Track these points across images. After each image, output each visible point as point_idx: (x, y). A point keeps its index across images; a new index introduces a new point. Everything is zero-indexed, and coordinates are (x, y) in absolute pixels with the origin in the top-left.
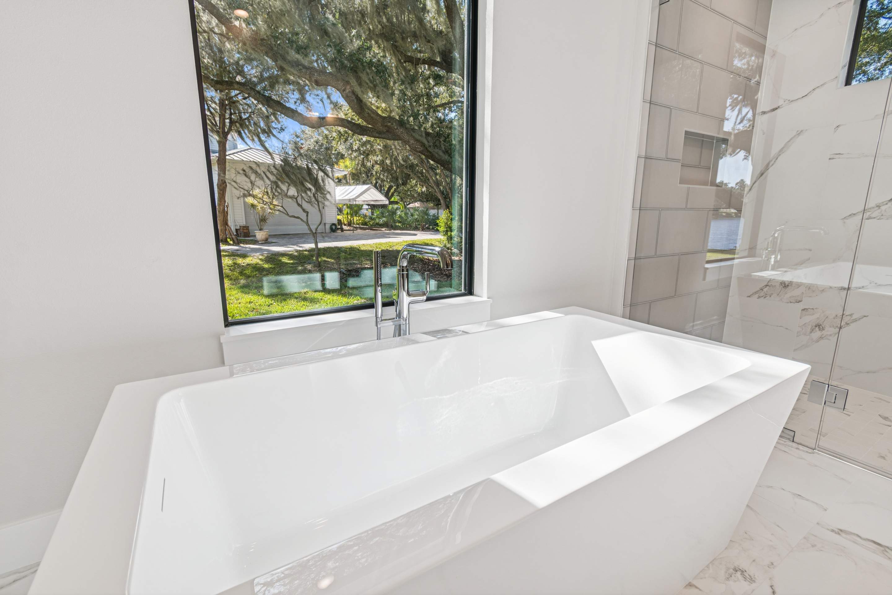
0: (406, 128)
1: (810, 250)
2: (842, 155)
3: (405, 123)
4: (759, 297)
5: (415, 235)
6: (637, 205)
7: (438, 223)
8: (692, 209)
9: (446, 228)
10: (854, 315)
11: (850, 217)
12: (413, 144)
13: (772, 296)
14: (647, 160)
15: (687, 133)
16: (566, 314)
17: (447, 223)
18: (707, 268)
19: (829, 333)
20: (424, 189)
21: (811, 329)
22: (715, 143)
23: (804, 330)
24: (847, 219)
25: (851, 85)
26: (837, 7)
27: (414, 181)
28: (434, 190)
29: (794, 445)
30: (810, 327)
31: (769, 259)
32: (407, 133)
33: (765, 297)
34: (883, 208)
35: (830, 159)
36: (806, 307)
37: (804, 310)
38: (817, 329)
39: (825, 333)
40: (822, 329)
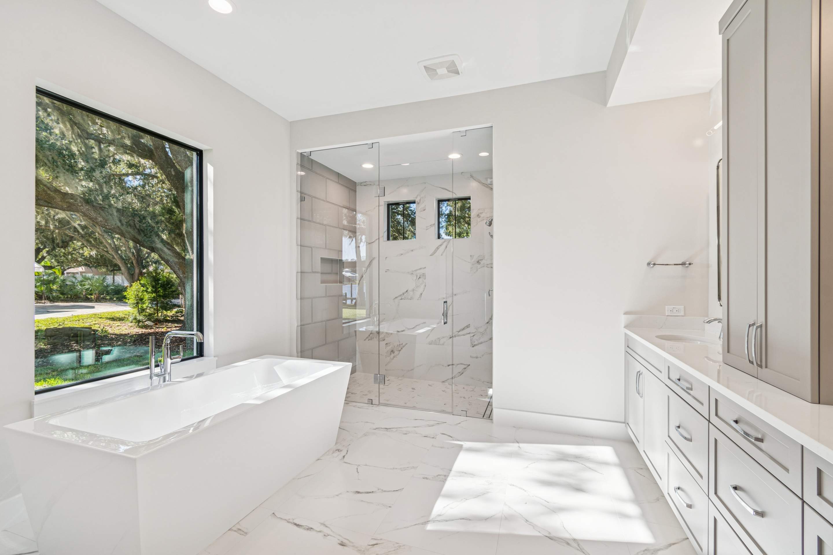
0: (93, 206)
1: (384, 314)
2: (389, 271)
3: (93, 201)
4: (369, 340)
5: (93, 307)
6: (299, 297)
7: (125, 295)
8: (329, 296)
9: (137, 300)
10: (404, 343)
11: (396, 298)
12: (101, 221)
13: (374, 339)
14: (302, 273)
15: (321, 258)
16: (263, 358)
17: (137, 295)
18: (344, 327)
19: (396, 354)
20: (94, 253)
22: (339, 261)
25: (390, 240)
27: (79, 244)
28: (112, 256)
29: (372, 405)
30: (389, 352)
32: (94, 211)
33: (371, 340)
34: (405, 294)
36: (387, 343)
37: (386, 344)
38: (392, 353)
39: (395, 354)
40: (394, 353)
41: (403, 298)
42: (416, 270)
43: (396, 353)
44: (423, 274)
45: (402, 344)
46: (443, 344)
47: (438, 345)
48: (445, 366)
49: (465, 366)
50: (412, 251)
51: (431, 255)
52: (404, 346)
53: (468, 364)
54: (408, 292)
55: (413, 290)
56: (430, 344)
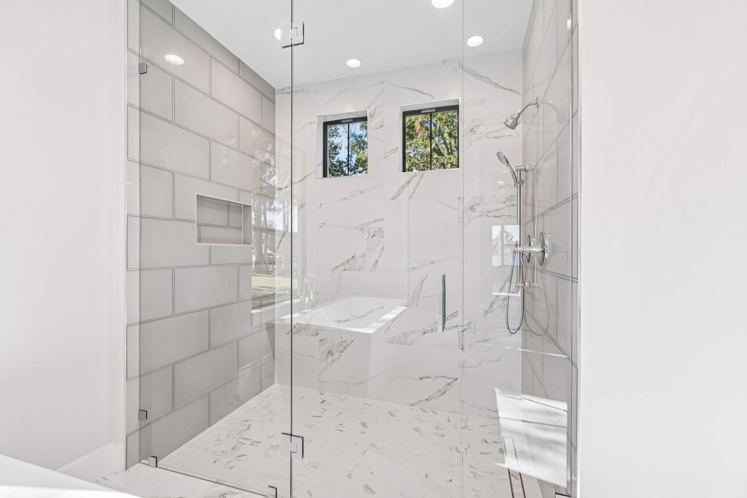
1: (318, 294)
2: (325, 225)
8: (218, 265)
10: (347, 341)
11: (335, 268)
13: (301, 332)
14: (144, 219)
15: (200, 197)
19: (336, 357)
21: (326, 355)
22: (242, 208)
23: (323, 357)
24: (334, 270)
25: (327, 177)
26: (309, 124)
30: (325, 353)
31: (305, 300)
33: (297, 333)
34: (350, 262)
35: (320, 227)
36: (322, 339)
37: (320, 341)
38: (330, 355)
39: (334, 357)
40: (332, 355)
41: (346, 268)
42: (368, 224)
43: (336, 355)
44: (379, 229)
45: (345, 341)
46: (412, 344)
47: (404, 344)
48: (416, 380)
49: (449, 381)
50: (362, 192)
51: (392, 199)
52: (348, 345)
53: (455, 377)
54: (355, 258)
55: (364, 255)
56: (391, 341)
